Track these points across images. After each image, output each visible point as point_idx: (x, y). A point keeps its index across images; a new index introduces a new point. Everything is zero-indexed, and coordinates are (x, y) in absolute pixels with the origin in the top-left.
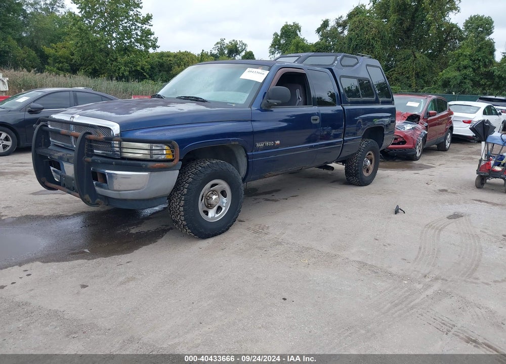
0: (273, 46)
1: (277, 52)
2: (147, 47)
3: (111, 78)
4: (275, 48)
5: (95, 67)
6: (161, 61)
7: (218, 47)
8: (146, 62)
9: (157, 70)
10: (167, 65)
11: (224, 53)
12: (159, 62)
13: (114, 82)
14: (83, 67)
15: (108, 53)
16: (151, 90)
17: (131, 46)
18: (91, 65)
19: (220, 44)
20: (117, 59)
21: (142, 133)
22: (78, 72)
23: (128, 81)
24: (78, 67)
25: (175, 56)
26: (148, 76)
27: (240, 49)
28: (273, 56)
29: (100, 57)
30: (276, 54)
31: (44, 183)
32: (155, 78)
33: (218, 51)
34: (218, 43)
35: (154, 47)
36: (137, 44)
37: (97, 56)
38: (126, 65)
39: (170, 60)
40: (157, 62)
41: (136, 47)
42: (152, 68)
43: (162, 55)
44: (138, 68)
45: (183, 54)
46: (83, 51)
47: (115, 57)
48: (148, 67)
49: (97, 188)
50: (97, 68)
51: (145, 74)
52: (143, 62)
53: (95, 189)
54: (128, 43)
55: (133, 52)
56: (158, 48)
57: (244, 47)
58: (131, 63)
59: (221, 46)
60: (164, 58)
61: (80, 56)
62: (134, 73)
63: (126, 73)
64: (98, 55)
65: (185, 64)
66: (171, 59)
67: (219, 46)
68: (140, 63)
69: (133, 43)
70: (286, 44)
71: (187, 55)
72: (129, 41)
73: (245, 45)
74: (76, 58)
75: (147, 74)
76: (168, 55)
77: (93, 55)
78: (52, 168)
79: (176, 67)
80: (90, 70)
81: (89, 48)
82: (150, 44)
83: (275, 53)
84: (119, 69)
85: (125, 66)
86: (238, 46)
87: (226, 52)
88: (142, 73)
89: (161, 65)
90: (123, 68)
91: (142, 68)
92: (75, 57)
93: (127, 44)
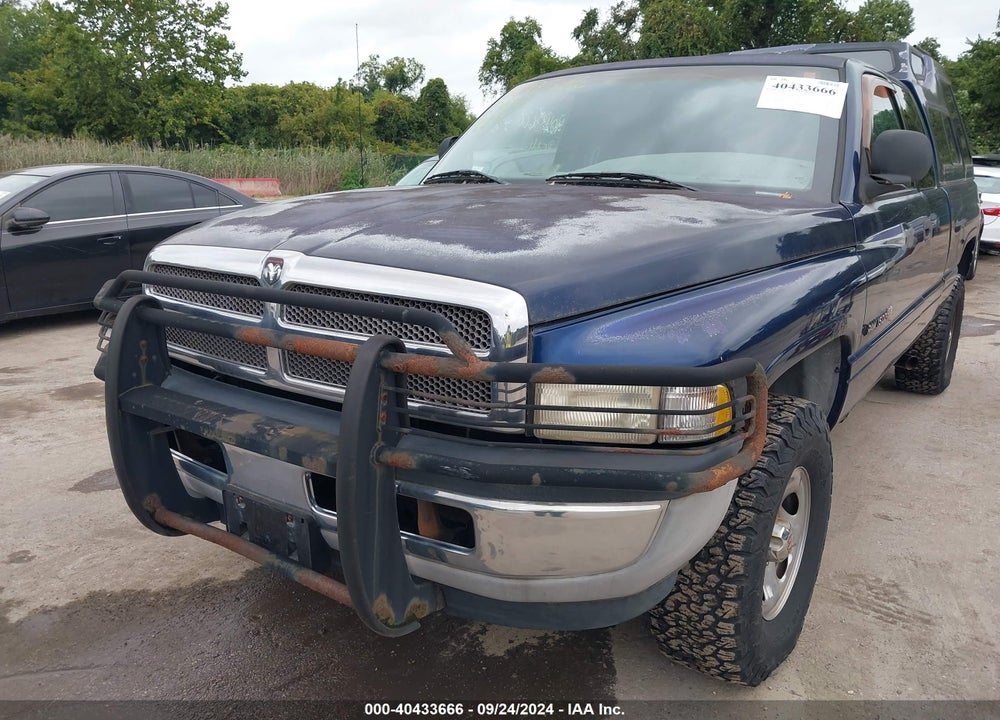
0: (487, 66)
1: (495, 79)
2: (220, 75)
3: (148, 142)
4: (491, 71)
5: (111, 121)
6: (253, 103)
7: (364, 72)
8: (222, 107)
9: (246, 123)
10: (268, 112)
11: (378, 84)
12: (249, 107)
13: (158, 152)
14: (85, 120)
15: (136, 89)
16: (239, 165)
17: (186, 74)
18: (101, 115)
19: (370, 66)
20: (157, 102)
21: (612, 331)
22: (75, 132)
23: (186, 147)
24: (72, 121)
25: (283, 92)
26: (227, 138)
27: (410, 75)
28: (488, 87)
29: (119, 97)
30: (493, 85)
31: (152, 515)
32: (244, 139)
33: (366, 80)
34: (364, 65)
35: (236, 73)
36: (199, 69)
37: (112, 97)
38: (177, 112)
39: (273, 102)
40: (245, 107)
41: (197, 75)
42: (235, 118)
43: (254, 91)
44: (206, 120)
45: (299, 87)
46: (82, 86)
47: (153, 99)
48: (225, 117)
49: (413, 561)
50: (115, 122)
51: (221, 132)
52: (213, 108)
53: (405, 564)
54: (179, 66)
55: (193, 86)
56: (245, 75)
57: (418, 71)
58: (189, 108)
59: (371, 71)
60: (261, 99)
61: (77, 98)
62: (197, 132)
63: (181, 132)
64: (116, 94)
65: (304, 109)
66: (276, 99)
67: (367, 70)
68: (208, 111)
69: (191, 66)
70: (514, 63)
71: (307, 90)
72: (179, 62)
73: (421, 67)
74: (67, 102)
75: (226, 131)
76: (268, 91)
77: (103, 95)
78: (177, 456)
79: (287, 116)
80: (101, 127)
81: (93, 80)
82: (227, 68)
83: (491, 81)
84: (164, 124)
85: (175, 116)
86: (406, 70)
87: (382, 82)
88: (214, 130)
89: (255, 113)
90: (171, 121)
91: (215, 121)
92: (65, 99)
93: (179, 70)
